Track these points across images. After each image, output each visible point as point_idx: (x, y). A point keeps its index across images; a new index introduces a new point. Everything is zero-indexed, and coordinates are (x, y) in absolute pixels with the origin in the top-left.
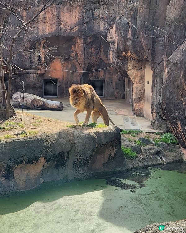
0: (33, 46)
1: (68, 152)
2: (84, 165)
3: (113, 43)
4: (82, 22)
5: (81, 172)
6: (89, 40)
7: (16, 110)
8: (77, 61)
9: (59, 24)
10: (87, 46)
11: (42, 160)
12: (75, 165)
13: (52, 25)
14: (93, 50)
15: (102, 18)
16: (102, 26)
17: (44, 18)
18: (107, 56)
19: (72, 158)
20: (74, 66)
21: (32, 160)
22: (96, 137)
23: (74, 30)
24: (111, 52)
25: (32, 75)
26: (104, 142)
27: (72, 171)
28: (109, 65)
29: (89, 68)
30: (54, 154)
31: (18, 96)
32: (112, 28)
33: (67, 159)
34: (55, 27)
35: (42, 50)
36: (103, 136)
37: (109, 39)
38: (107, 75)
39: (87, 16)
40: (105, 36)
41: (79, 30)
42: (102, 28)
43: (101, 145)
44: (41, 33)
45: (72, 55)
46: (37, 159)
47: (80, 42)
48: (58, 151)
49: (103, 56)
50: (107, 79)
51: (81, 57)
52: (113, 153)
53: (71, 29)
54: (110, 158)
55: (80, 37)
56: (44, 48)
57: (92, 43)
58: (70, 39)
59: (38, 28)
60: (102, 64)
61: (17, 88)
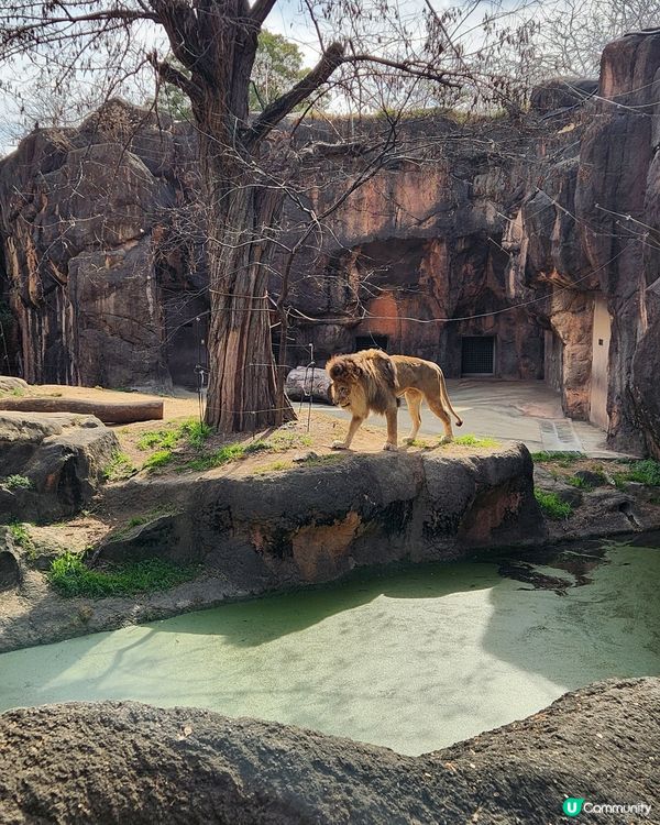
0: (335, 265)
1: (411, 502)
2: (448, 531)
3: (517, 251)
4: (442, 208)
5: (440, 546)
6: (461, 246)
7: (296, 407)
8: (433, 295)
9: (392, 213)
10: (456, 259)
11: (354, 518)
12: (428, 531)
13: (375, 215)
14: (469, 268)
15: (492, 197)
16: (492, 214)
17: (360, 201)
18: (503, 281)
19: (421, 514)
20: (425, 306)
21: (331, 519)
22: (474, 467)
23: (426, 226)
24: (512, 272)
25: (330, 328)
26: (493, 479)
27: (420, 544)
28: (507, 302)
29: (459, 311)
30: (379, 506)
31: (300, 375)
32: (515, 216)
33: (410, 517)
34: (382, 220)
35: (355, 274)
36: (491, 467)
37: (507, 243)
38: (503, 326)
39: (456, 195)
40: (499, 236)
41: (437, 225)
42: (490, 218)
43: (488, 487)
44: (351, 234)
45: (421, 281)
46: (341, 516)
47: (440, 252)
48: (388, 497)
49: (492, 283)
50: (502, 335)
51: (441, 285)
52: (515, 505)
53: (420, 223)
54: (509, 518)
55: (441, 241)
56: (358, 267)
57: (467, 253)
58: (415, 246)
59: (345, 224)
60: (492, 300)
61: (299, 359)
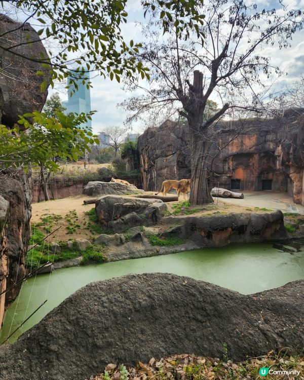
0: (225, 160)
1: (246, 226)
2: (257, 234)
3: (279, 156)
4: (257, 145)
5: (255, 238)
6: (262, 155)
7: (214, 198)
8: (254, 168)
9: (242, 146)
10: (261, 158)
11: (230, 229)
12: (251, 234)
13: (237, 147)
14: (265, 161)
15: (272, 141)
16: (272, 146)
17: (233, 143)
18: (275, 164)
19: (249, 230)
20: (251, 171)
21: (223, 229)
22: (265, 217)
23: (252, 149)
24: (278, 162)
25: (224, 177)
26: (271, 220)
27: (249, 237)
28: (276, 170)
29: (261, 173)
30: (237, 226)
31: (215, 189)
32: (279, 146)
33: (246, 230)
34: (239, 148)
35: (231, 162)
36: (271, 217)
37: (276, 154)
38: (275, 177)
39: (261, 140)
40: (274, 152)
41: (256, 149)
42: (271, 147)
43: (269, 222)
44: (230, 152)
45: (250, 164)
46: (226, 228)
47: (256, 157)
48: (240, 224)
49: (272, 165)
50: (275, 180)
51: (256, 165)
52: (278, 228)
53: (250, 149)
54: (276, 231)
55: (256, 153)
56: (232, 160)
57: (264, 157)
58: (249, 155)
59: (228, 149)
60: (271, 169)
61: (215, 185)
